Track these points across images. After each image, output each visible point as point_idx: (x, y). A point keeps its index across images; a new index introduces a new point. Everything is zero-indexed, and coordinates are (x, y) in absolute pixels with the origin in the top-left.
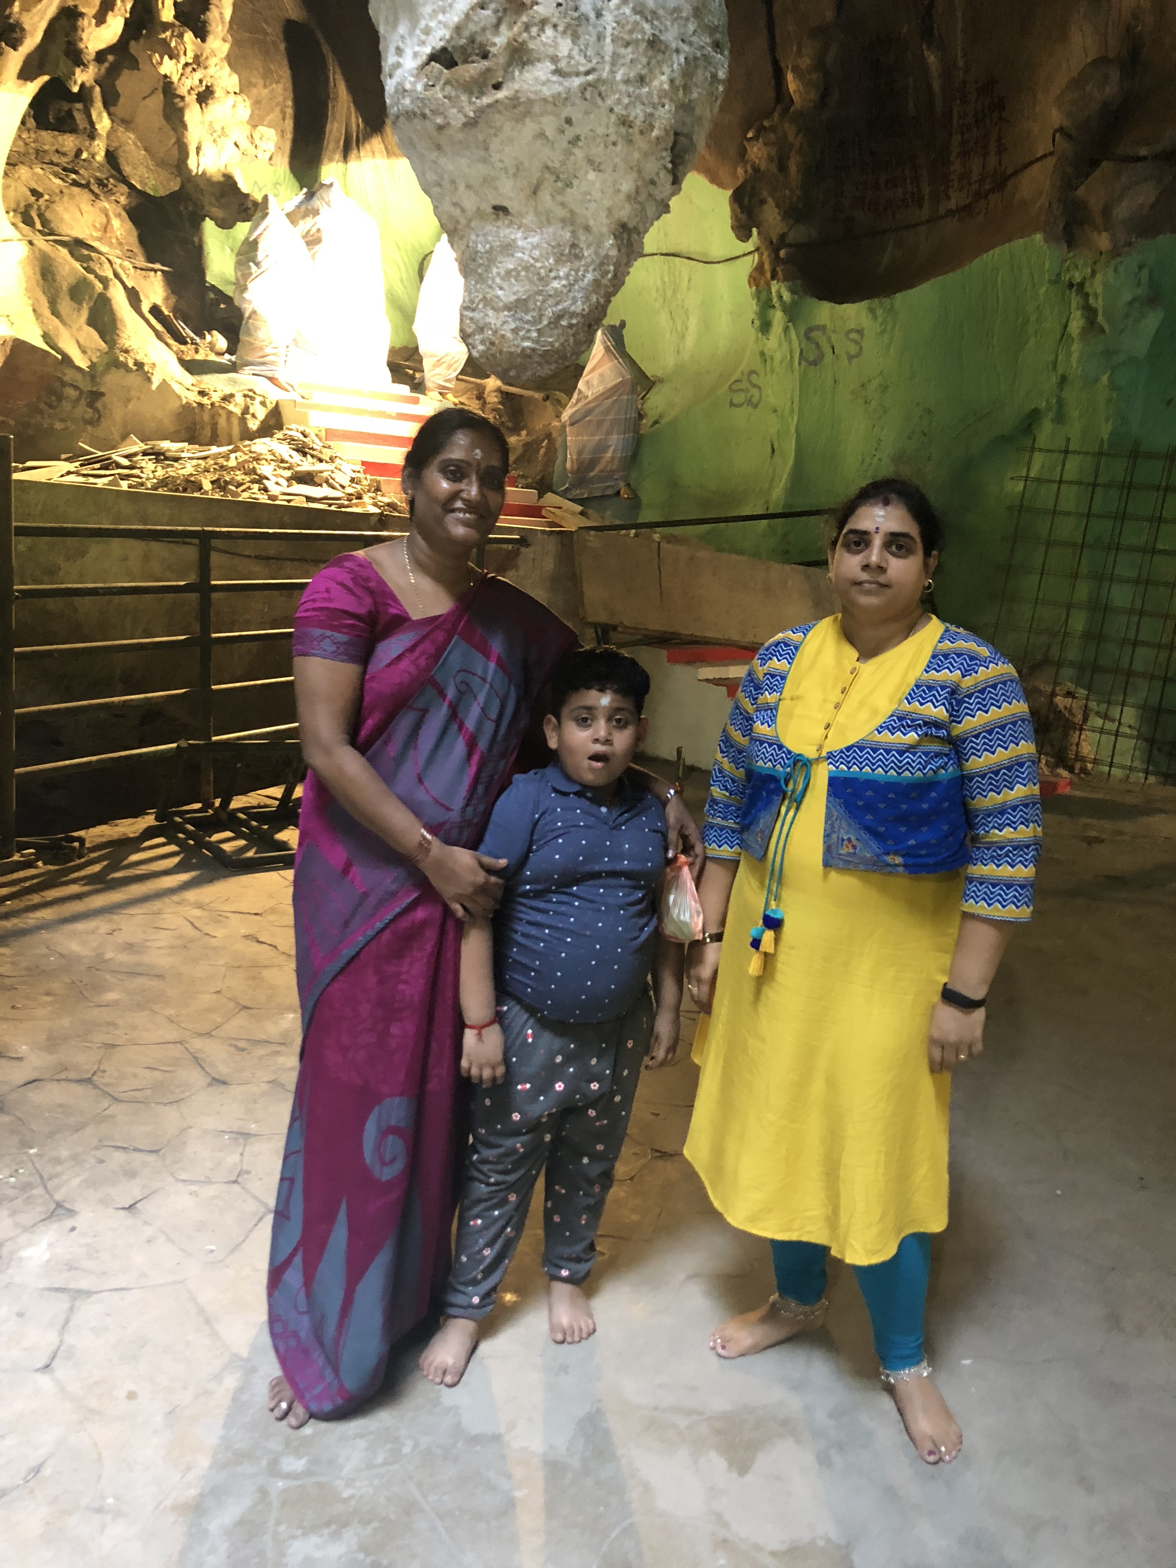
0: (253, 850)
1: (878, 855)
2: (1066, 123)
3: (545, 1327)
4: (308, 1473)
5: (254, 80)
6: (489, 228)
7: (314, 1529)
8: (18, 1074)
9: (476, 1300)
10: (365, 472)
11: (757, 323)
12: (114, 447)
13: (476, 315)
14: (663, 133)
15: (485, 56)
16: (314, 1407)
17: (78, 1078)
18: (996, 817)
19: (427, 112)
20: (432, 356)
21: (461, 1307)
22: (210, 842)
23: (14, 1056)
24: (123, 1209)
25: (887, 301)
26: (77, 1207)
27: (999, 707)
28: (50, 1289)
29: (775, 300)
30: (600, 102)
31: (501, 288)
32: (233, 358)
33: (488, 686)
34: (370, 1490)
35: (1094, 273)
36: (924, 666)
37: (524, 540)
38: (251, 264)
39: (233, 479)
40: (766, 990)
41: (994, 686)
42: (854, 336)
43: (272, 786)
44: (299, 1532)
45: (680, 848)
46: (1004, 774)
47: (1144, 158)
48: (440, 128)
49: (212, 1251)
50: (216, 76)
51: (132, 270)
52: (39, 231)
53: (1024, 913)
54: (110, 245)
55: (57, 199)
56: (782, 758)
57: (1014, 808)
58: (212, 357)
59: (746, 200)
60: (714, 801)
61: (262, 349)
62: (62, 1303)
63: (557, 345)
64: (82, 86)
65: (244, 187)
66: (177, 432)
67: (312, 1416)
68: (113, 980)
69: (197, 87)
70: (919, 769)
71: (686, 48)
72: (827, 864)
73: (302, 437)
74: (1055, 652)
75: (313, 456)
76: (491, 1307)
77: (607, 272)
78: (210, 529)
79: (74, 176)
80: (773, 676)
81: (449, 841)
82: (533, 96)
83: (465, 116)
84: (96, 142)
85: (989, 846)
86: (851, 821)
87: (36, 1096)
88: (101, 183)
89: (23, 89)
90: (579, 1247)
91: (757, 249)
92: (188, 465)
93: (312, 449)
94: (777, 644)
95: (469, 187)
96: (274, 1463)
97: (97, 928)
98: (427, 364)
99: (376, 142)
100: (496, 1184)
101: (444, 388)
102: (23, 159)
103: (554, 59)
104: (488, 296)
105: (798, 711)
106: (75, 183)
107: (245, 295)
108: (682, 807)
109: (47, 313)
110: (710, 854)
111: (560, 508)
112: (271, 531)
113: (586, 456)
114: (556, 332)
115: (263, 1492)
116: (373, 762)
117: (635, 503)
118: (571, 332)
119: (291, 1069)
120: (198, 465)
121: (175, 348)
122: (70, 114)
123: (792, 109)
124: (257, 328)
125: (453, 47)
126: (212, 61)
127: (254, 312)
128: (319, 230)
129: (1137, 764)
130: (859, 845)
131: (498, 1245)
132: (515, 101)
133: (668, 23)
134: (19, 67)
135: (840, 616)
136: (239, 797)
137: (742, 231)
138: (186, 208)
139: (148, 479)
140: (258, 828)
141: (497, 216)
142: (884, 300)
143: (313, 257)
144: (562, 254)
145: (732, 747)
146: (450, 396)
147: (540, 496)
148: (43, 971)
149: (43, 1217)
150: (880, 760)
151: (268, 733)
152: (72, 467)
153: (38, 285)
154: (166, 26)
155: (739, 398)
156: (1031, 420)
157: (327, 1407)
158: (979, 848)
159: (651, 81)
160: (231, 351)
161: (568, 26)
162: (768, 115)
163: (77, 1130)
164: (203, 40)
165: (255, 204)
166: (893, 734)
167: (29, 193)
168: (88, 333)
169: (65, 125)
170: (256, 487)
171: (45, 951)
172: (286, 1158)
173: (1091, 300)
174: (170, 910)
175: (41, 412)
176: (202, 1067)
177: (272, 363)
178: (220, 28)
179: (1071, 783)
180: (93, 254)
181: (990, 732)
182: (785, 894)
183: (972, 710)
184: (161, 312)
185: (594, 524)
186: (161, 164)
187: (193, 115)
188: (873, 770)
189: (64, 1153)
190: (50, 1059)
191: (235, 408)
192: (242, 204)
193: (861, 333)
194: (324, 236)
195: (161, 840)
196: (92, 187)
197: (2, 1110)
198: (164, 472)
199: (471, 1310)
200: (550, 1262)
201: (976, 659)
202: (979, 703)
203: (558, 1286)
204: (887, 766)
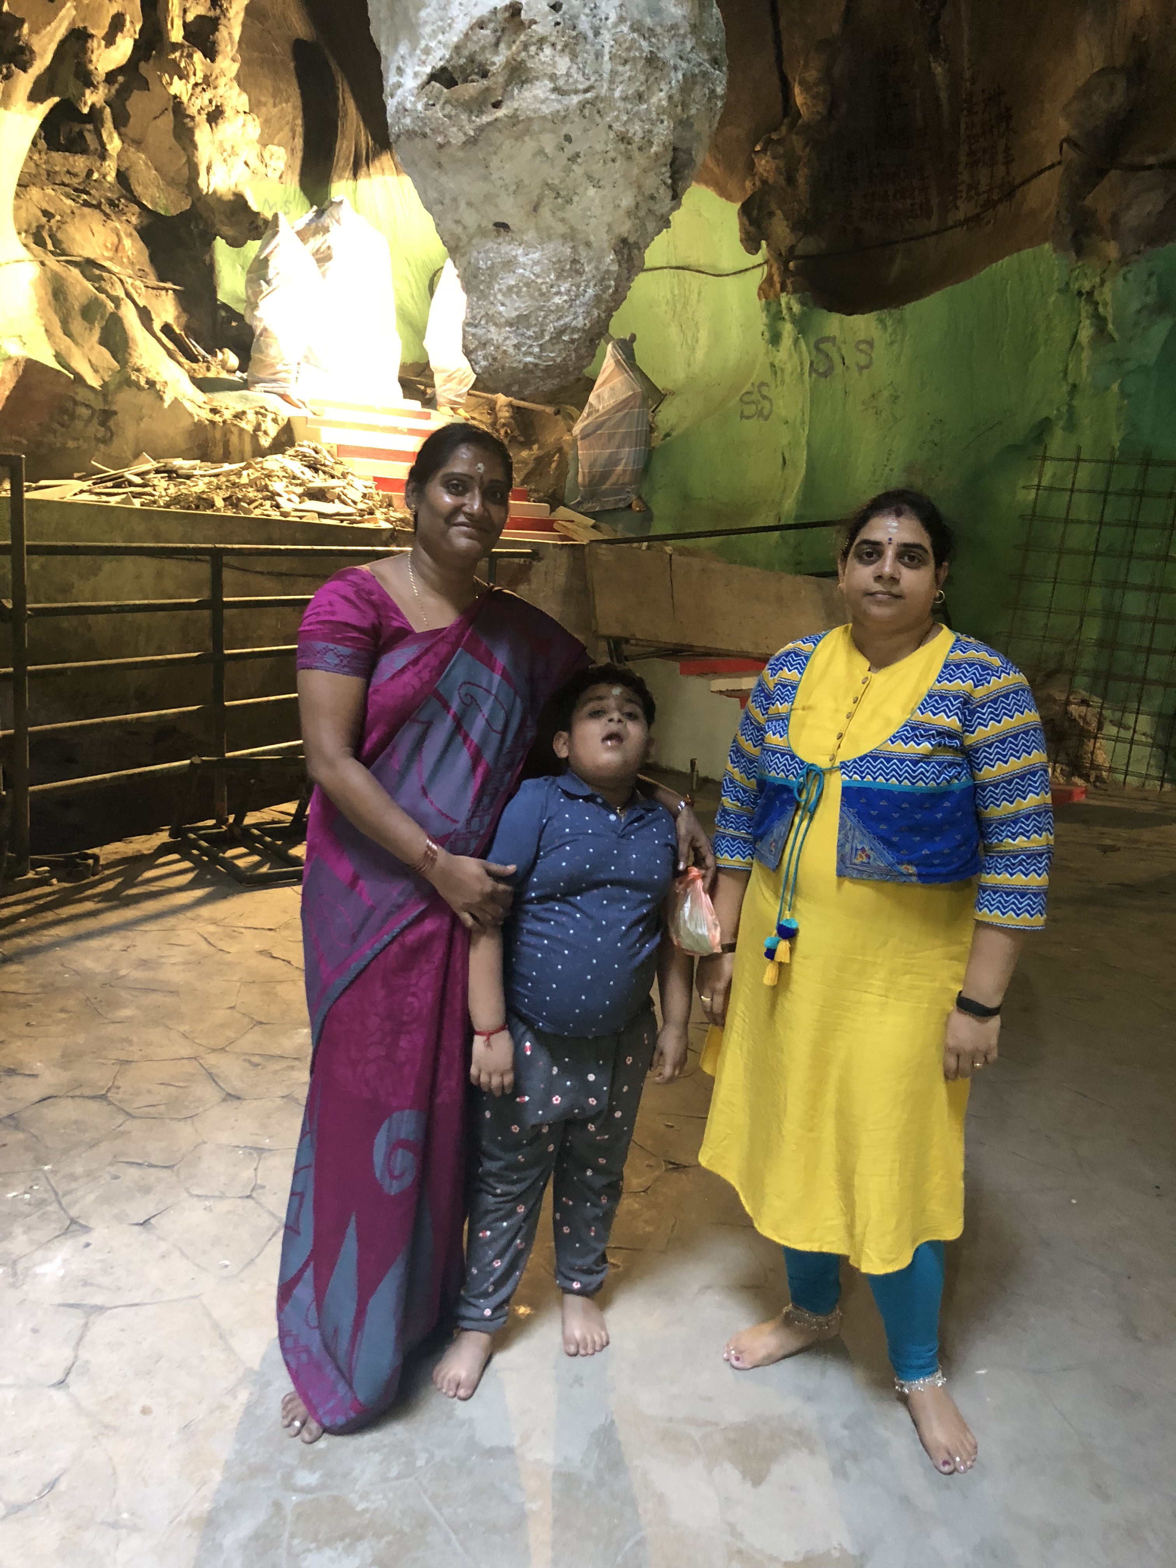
0: (268, 866)
1: (892, 865)
2: (1074, 133)
3: (559, 1339)
4: (322, 1486)
5: (263, 99)
6: (490, 245)
7: (329, 1542)
8: (31, 1091)
9: (488, 1312)
10: (377, 488)
11: (767, 335)
12: (127, 466)
13: (479, 331)
14: (661, 149)
15: (485, 75)
16: (327, 1422)
17: (93, 1094)
18: (1009, 826)
19: (428, 130)
20: (443, 371)
21: (473, 1319)
22: (224, 858)
23: (28, 1073)
24: (138, 1224)
25: (896, 312)
26: (91, 1224)
27: (1012, 717)
28: (64, 1305)
29: (785, 312)
30: (598, 119)
31: (503, 305)
32: (245, 375)
33: (492, 698)
34: (384, 1502)
35: (1103, 282)
36: (936, 676)
37: (536, 553)
38: (262, 282)
39: (245, 496)
40: (780, 999)
41: (1006, 696)
42: (863, 346)
43: (285, 802)
44: (313, 1546)
45: (692, 859)
46: (1017, 783)
47: (1150, 167)
48: (441, 146)
49: (226, 1266)
50: (226, 95)
51: (144, 289)
52: (51, 252)
53: (1038, 921)
54: (122, 264)
55: (68, 220)
56: (795, 768)
57: (1027, 817)
58: (224, 375)
59: (755, 212)
60: (725, 812)
61: (273, 366)
62: (76, 1320)
63: (559, 360)
64: (93, 106)
65: (255, 206)
66: (190, 449)
67: (326, 1430)
68: (126, 996)
69: (207, 107)
70: (933, 779)
71: (684, 65)
72: (841, 874)
73: (313, 454)
74: (1068, 661)
75: (324, 472)
76: (504, 1319)
77: (609, 287)
78: (222, 546)
79: (85, 197)
80: (784, 686)
81: (454, 851)
82: (532, 115)
83: (465, 134)
84: (107, 163)
85: (1002, 855)
86: (865, 831)
87: (50, 1113)
88: (112, 203)
89: (33, 111)
90: (590, 1259)
91: (766, 262)
92: (200, 483)
93: (324, 465)
94: (788, 654)
95: (469, 204)
96: (288, 1477)
97: (111, 945)
98: (438, 380)
99: (386, 160)
100: (504, 1195)
101: (455, 403)
102: (35, 180)
103: (553, 77)
104: (490, 312)
105: (809, 721)
106: (86, 204)
107: (255, 313)
108: (692, 819)
109: (59, 332)
110: (722, 864)
111: (572, 521)
112: (282, 547)
113: (598, 469)
114: (557, 347)
115: (277, 1506)
116: (378, 775)
117: (647, 516)
118: (572, 347)
120: (210, 483)
121: (186, 367)
122: (81, 135)
123: (800, 121)
124: (268, 345)
125: (453, 67)
126: (222, 81)
127: (265, 330)
128: (329, 248)
129: (1154, 772)
130: (873, 855)
131: (508, 1257)
132: (514, 119)
133: (666, 40)
134: (29, 89)
135: (851, 625)
136: (254, 813)
137: (751, 243)
138: (197, 226)
139: (160, 497)
140: (272, 844)
141: (498, 232)
142: (893, 311)
143: (324, 275)
144: (563, 270)
145: (743, 757)
146: (461, 411)
147: (552, 510)
148: (58, 988)
149: (58, 1233)
150: (894, 770)
151: (282, 748)
152: (85, 485)
153: (50, 305)
154: (175, 47)
155: (750, 410)
156: (1043, 428)
157: (341, 1420)
158: (992, 857)
159: (649, 98)
160: (242, 368)
161: (566, 45)
162: (776, 129)
163: (92, 1147)
164: (213, 60)
165: (266, 222)
166: (906, 744)
167: (40, 214)
168: (100, 352)
169: (76, 146)
170: (268, 503)
171: (60, 968)
172: (296, 1173)
173: (1101, 309)
174: (184, 926)
175: (54, 432)
176: (216, 1083)
177: (284, 380)
178: (229, 48)
179: (1086, 792)
180: (104, 274)
181: (1003, 742)
182: (800, 904)
183: (985, 720)
184: (173, 331)
185: (606, 537)
186: (171, 183)
187: (203, 135)
188: (887, 780)
189: (79, 1169)
190: (64, 1076)
191: (247, 425)
192: (253, 222)
193: (871, 344)
194: (334, 253)
195: (175, 856)
196: (103, 207)
197: (17, 1127)
198: (176, 490)
199: (483, 1323)
200: (562, 1274)
201: (988, 669)
202: (991, 713)
203: (570, 1299)
204: (900, 776)
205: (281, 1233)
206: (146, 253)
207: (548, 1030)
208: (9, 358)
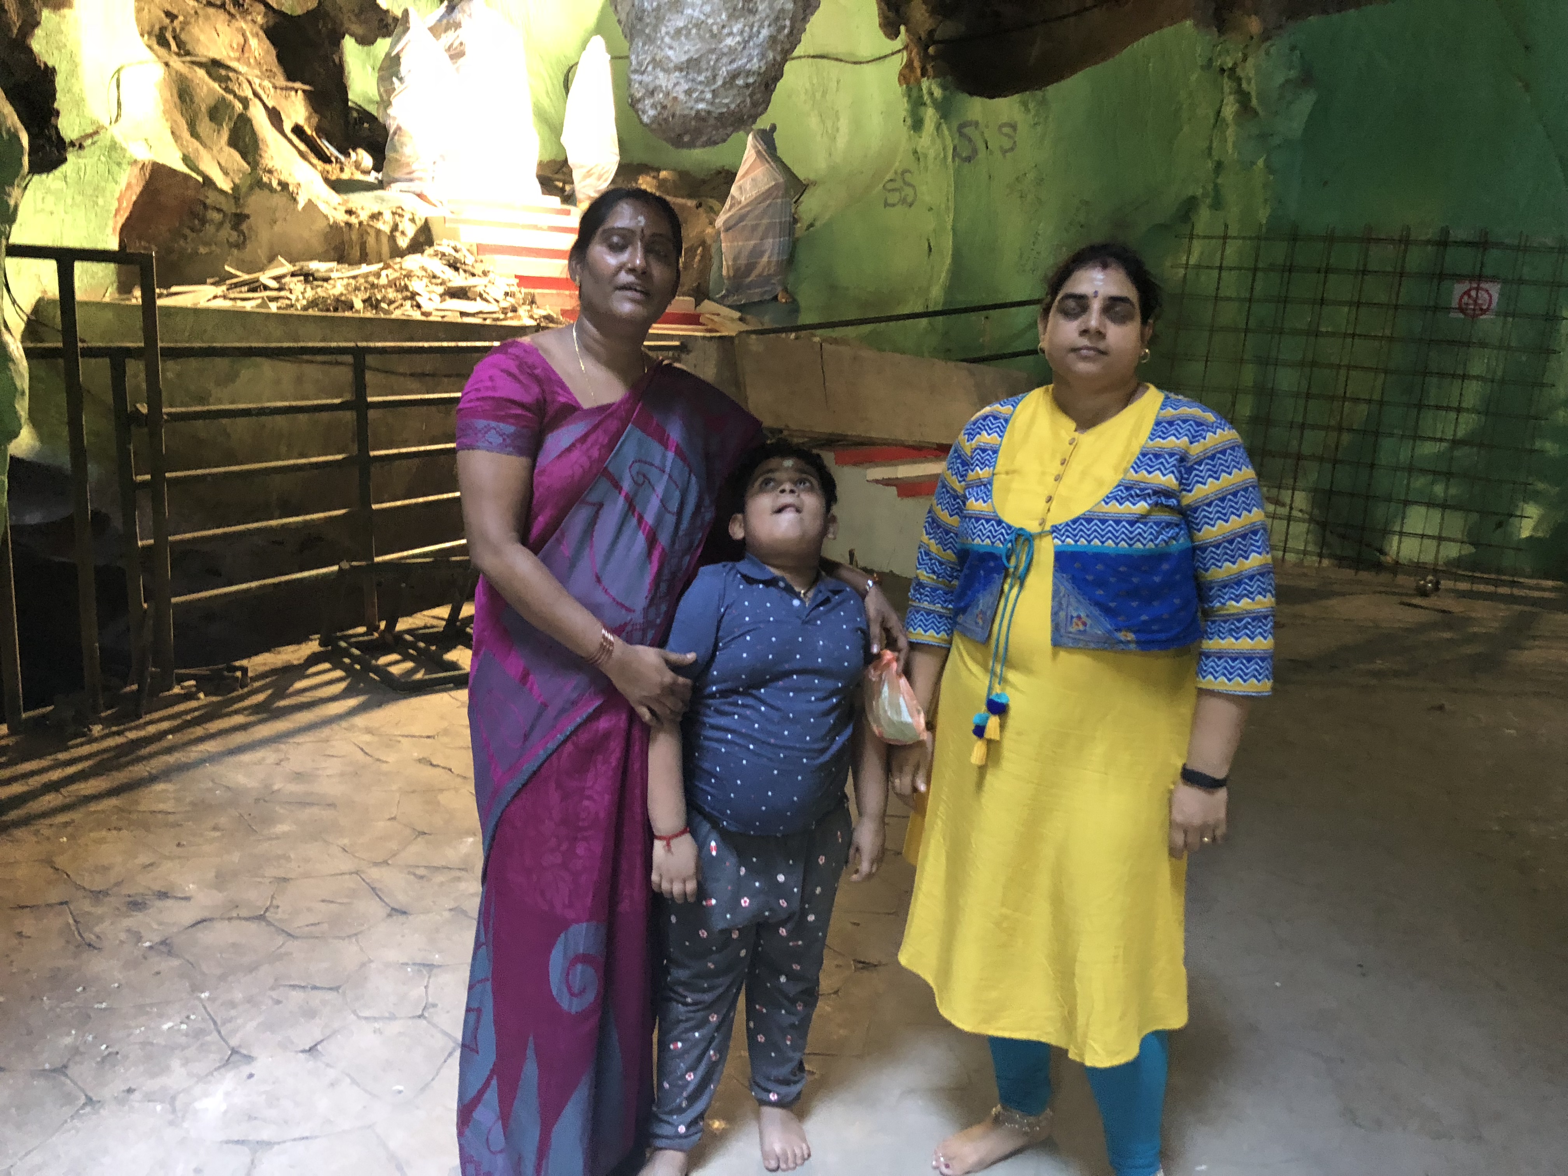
0: (422, 672)
1: (1109, 632)
3: (758, 1154)
8: (185, 914)
9: (682, 1129)
10: (519, 285)
11: (909, 121)
12: (262, 269)
13: (646, 78)
17: (251, 915)
18: (1232, 588)
20: (582, 167)
21: (667, 1137)
22: (378, 666)
23: (180, 895)
24: (303, 1051)
25: (1039, 93)
26: (254, 1053)
27: (1230, 474)
28: (228, 1142)
29: (926, 97)
31: (671, 48)
32: (380, 176)
33: (666, 477)
35: (1245, 59)
36: (1148, 434)
37: (685, 345)
38: (394, 79)
39: (384, 297)
41: (1222, 453)
42: (1006, 130)
43: (438, 605)
46: (1239, 543)
49: (400, 1092)
51: (272, 90)
52: (175, 53)
53: (1266, 686)
54: (249, 64)
55: (192, 20)
56: (1002, 534)
57: (1251, 578)
58: (358, 176)
60: (920, 587)
61: (408, 165)
62: (243, 1155)
63: (733, 106)
65: (384, 4)
66: (326, 252)
68: (282, 811)
70: (1151, 540)
72: (1057, 643)
73: (453, 253)
75: (465, 271)
76: (699, 1135)
78: (364, 346)
80: (984, 451)
81: (629, 640)
85: (1226, 619)
86: (1080, 598)
87: (207, 937)
88: (237, 4)
90: (788, 1069)
91: (906, 47)
92: (338, 285)
93: (464, 264)
94: (985, 418)
97: (264, 759)
98: (576, 176)
100: (695, 1003)
104: (657, 58)
105: (1015, 485)
106: (210, 4)
107: (389, 111)
108: (881, 599)
109: (186, 135)
110: (916, 640)
111: (718, 315)
113: (742, 261)
114: (732, 92)
116: (547, 562)
117: (794, 308)
118: (748, 92)
119: (473, 895)
120: (348, 285)
121: (319, 168)
124: (402, 144)
127: (399, 128)
128: (461, 44)
129: (1312, 548)
130: (1089, 622)
131: (702, 1068)
135: (1052, 385)
136: (405, 619)
137: (890, 28)
138: (325, 25)
139: (298, 300)
140: (427, 649)
142: (1035, 93)
143: (457, 69)
144: (735, 9)
145: (939, 527)
147: (697, 304)
148: (209, 806)
149: (218, 1064)
150: (1110, 531)
151: (432, 552)
152: (221, 290)
153: (176, 106)
155: (893, 198)
156: (1189, 207)
158: (1214, 622)
160: (378, 167)
163: (251, 971)
165: (396, 19)
166: (1121, 504)
167: (163, 15)
168: (230, 154)
170: (408, 303)
171: (210, 784)
172: (471, 988)
173: (1244, 85)
174: (339, 737)
175: (185, 237)
176: (380, 898)
177: (420, 179)
180: (231, 74)
181: (1222, 499)
183: (1202, 478)
184: (304, 132)
185: (754, 329)
188: (1103, 543)
189: (238, 996)
190: (217, 898)
191: (384, 226)
192: (381, 20)
193: (1014, 127)
194: (467, 49)
195: (327, 666)
196: (227, 7)
197: (170, 953)
198: (314, 292)
199: (678, 1141)
200: (759, 1086)
201: (1202, 424)
202: (1209, 470)
203: (767, 1110)
204: (1117, 538)
205: (458, 1054)
206: (274, 52)
207: (733, 829)
208: (135, 162)
